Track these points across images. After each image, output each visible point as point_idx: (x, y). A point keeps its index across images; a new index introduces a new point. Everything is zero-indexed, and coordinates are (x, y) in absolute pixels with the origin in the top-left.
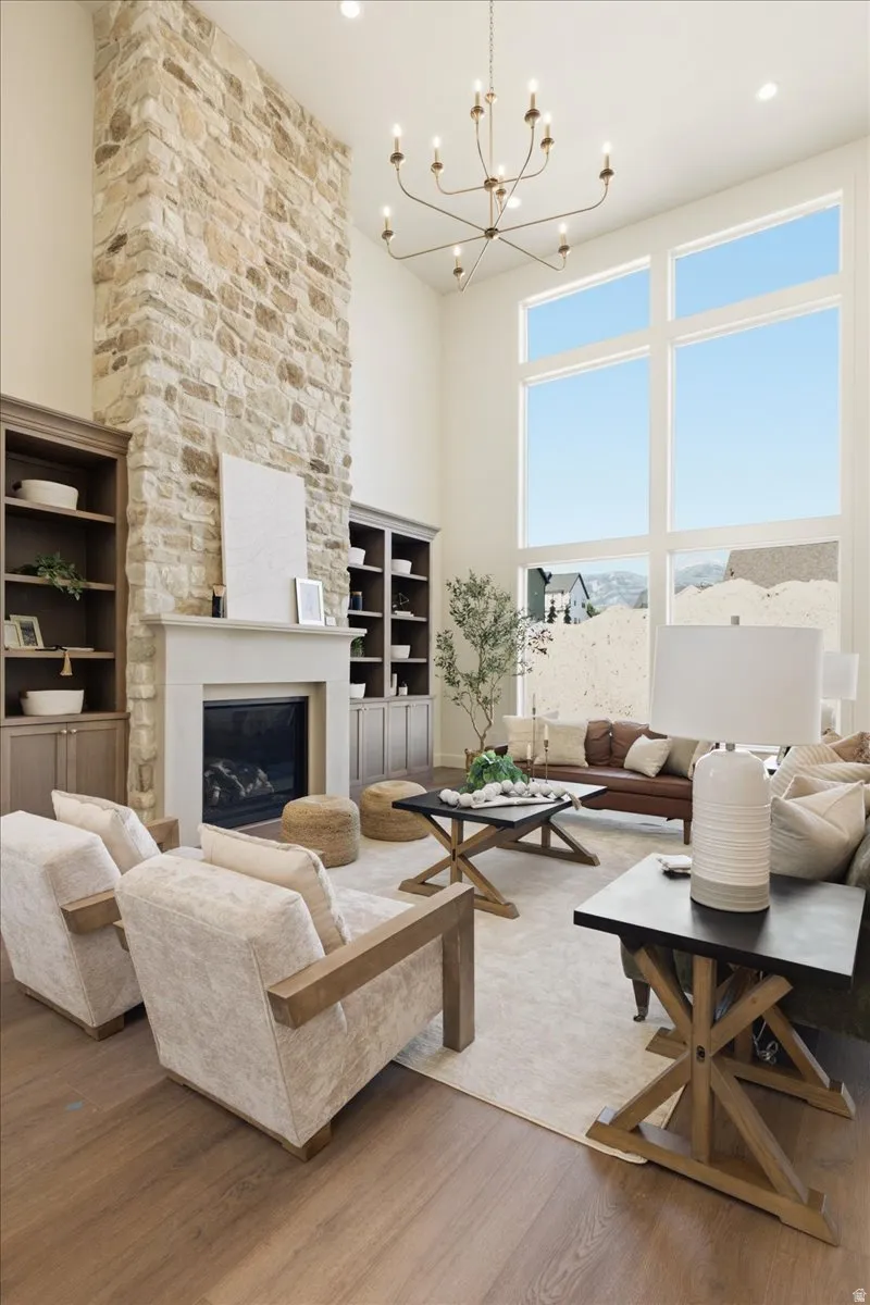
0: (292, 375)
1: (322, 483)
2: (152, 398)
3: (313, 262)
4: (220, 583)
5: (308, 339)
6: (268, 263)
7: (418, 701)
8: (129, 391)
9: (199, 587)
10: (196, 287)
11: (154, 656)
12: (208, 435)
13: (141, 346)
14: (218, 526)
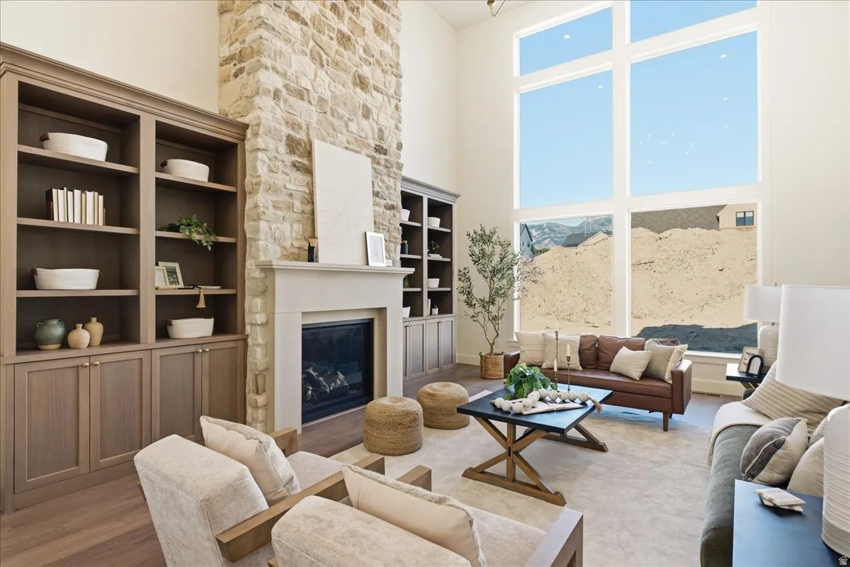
0: (361, 83)
1: (383, 162)
2: (264, 97)
4: (314, 236)
5: (373, 56)
8: (248, 92)
9: (297, 239)
10: (295, 16)
11: (267, 292)
12: (304, 126)
13: (256, 58)
14: (312, 194)
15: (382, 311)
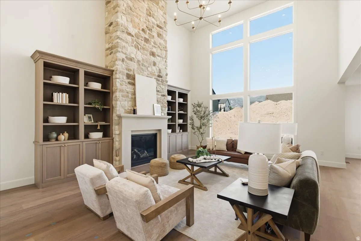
0: (153, 54)
1: (160, 80)
2: (119, 61)
3: (158, 26)
4: (135, 106)
5: (157, 45)
6: (147, 27)
7: (185, 133)
8: (113, 60)
9: (130, 107)
10: (129, 34)
11: (119, 124)
12: (132, 70)
13: (116, 49)
14: (135, 92)
15: (160, 131)
